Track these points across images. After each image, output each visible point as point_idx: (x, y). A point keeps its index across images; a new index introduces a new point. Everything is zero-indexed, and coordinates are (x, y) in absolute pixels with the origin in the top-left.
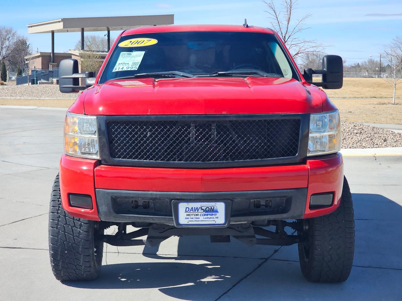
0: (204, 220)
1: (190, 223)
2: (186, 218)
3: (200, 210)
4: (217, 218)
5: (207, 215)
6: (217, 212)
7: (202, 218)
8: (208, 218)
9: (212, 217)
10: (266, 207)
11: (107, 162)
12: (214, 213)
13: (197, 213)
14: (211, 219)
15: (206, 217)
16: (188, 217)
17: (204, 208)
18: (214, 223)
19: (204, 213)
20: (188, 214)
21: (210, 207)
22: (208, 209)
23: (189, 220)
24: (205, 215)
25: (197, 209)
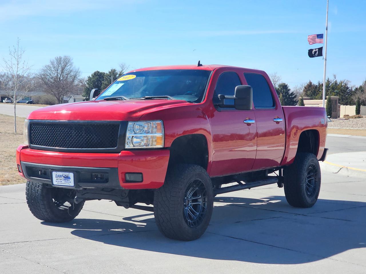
0: (64, 183)
1: (58, 184)
2: (56, 181)
3: (62, 177)
4: (70, 182)
5: (66, 180)
6: (70, 179)
7: (63, 182)
8: (66, 182)
9: (68, 181)
10: (101, 179)
11: (31, 147)
12: (69, 179)
13: (61, 179)
14: (67, 183)
15: (65, 181)
16: (57, 180)
17: (64, 176)
18: (69, 185)
19: (64, 179)
20: (57, 178)
21: (67, 175)
22: (66, 176)
23: (58, 182)
24: (65, 180)
25: (61, 176)
